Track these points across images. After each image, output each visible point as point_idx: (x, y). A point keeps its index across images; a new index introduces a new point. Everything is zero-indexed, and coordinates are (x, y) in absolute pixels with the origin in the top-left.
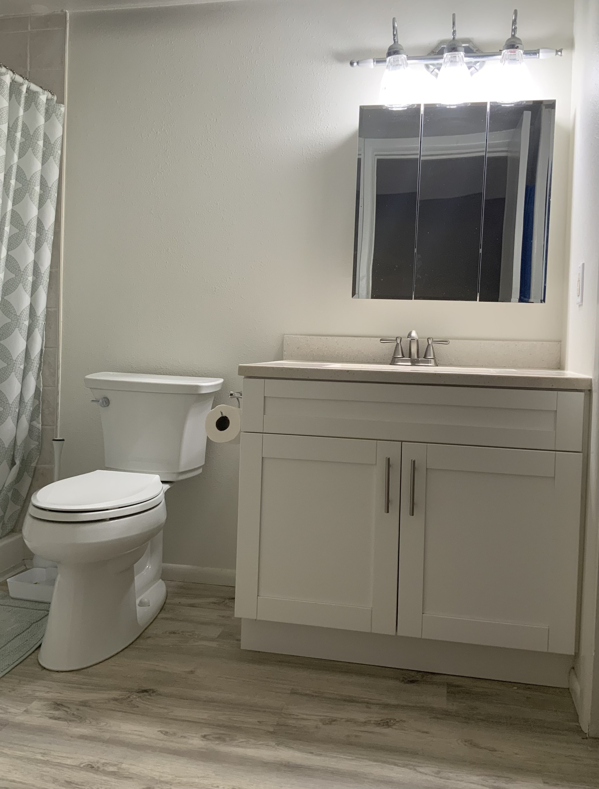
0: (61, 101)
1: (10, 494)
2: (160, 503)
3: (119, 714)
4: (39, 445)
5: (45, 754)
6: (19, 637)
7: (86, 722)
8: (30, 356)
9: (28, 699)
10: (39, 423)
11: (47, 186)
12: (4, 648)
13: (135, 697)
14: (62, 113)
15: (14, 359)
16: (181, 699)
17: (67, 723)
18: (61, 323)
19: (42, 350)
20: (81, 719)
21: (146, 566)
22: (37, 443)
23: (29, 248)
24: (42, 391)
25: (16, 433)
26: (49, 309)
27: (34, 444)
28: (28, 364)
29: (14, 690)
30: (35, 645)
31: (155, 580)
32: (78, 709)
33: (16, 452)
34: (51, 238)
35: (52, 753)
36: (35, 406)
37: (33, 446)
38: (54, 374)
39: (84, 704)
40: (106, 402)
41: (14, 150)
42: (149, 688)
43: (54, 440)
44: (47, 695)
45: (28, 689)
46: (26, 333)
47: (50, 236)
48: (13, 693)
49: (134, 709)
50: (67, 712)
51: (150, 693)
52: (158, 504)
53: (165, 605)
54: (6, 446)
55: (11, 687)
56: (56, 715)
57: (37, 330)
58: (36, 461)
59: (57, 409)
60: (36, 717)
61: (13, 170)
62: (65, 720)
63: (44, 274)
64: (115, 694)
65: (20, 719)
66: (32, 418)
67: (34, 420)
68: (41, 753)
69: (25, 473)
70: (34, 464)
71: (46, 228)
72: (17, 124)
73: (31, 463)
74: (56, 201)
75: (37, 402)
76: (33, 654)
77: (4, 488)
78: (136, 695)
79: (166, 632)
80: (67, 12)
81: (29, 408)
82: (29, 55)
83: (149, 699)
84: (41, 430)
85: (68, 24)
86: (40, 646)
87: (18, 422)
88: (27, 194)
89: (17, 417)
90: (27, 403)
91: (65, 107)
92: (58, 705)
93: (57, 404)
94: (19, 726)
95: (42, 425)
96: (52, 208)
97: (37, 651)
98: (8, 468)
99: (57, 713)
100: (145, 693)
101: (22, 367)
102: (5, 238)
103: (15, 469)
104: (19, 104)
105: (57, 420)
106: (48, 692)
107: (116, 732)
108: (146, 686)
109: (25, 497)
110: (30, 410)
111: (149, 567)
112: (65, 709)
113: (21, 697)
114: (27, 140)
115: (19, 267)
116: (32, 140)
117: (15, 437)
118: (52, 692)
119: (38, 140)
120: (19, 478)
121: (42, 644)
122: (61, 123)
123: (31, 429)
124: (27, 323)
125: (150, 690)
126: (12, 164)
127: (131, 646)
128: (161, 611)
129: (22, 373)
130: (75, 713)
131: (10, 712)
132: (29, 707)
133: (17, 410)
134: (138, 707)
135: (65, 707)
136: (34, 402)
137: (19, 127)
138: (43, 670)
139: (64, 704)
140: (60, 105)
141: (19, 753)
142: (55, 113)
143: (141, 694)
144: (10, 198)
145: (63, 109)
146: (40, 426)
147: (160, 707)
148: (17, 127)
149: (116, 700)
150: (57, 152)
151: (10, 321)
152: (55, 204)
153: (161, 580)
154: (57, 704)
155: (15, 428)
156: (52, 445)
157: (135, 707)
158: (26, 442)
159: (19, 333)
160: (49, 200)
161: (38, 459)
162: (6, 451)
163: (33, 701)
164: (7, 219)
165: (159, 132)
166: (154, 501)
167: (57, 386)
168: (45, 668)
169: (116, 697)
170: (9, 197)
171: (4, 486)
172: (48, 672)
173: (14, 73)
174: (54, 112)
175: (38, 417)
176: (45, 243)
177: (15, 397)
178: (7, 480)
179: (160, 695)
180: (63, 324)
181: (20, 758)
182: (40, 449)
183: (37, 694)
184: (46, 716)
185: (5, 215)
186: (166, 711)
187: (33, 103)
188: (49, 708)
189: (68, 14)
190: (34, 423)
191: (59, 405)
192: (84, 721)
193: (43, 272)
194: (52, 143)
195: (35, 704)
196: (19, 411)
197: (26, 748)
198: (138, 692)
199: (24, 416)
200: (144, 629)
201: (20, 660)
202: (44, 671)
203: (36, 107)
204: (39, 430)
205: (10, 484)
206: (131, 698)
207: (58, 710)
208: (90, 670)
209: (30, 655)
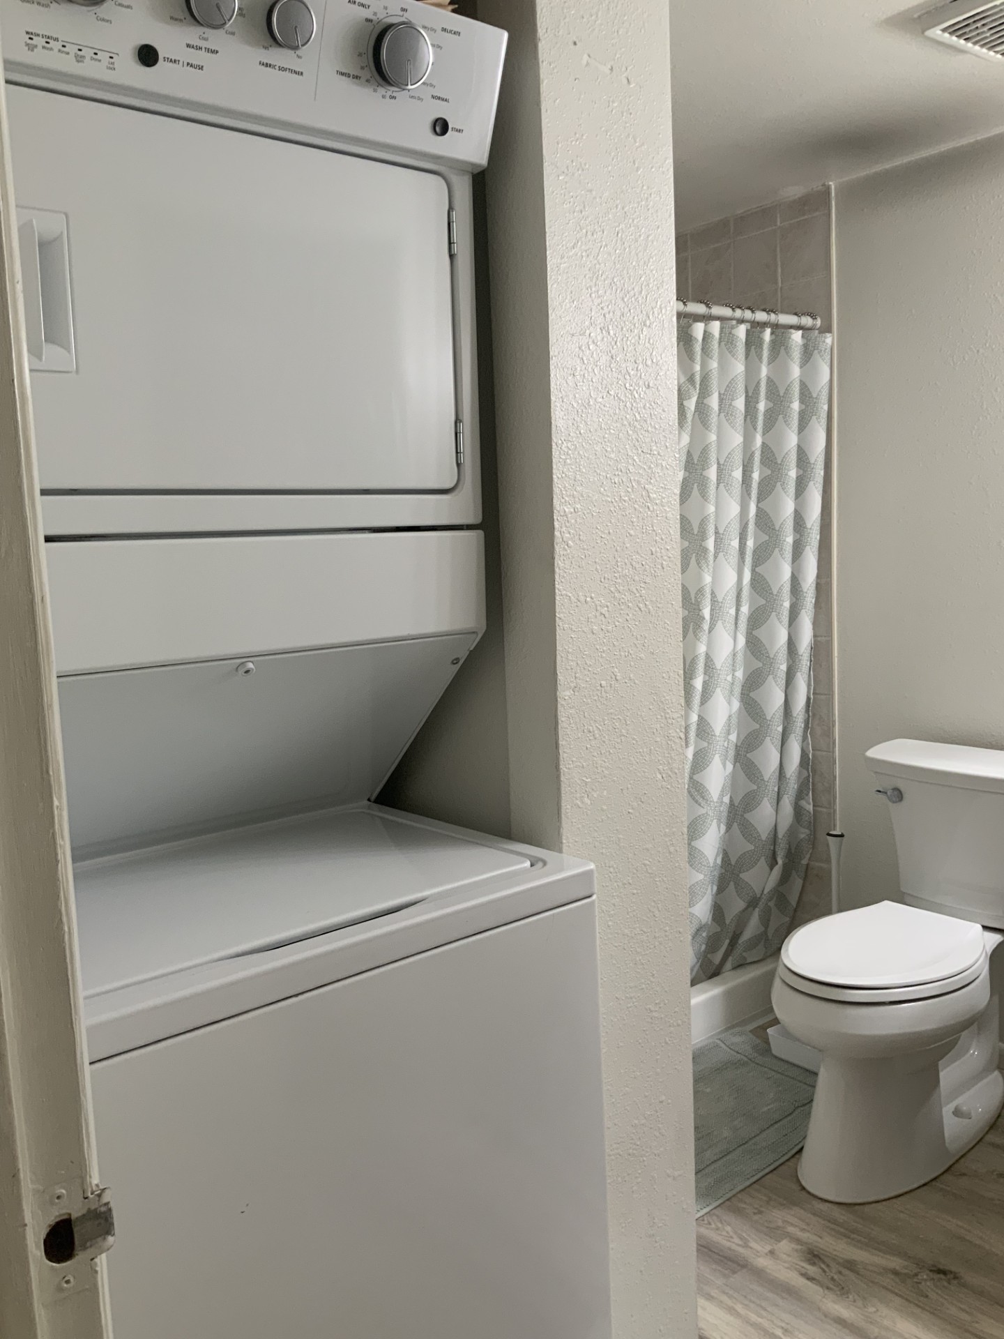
0: (827, 329)
1: (771, 904)
2: (978, 977)
3: (898, 1300)
4: (811, 834)
5: (786, 1330)
6: (776, 1126)
7: (848, 1298)
8: (791, 712)
9: (774, 1233)
10: (809, 804)
11: (809, 463)
12: (755, 1140)
13: (925, 1277)
14: (828, 346)
15: (768, 718)
16: (997, 1303)
17: (822, 1290)
18: (836, 659)
19: (808, 699)
20: (841, 1290)
21: (968, 1051)
22: (807, 831)
23: (783, 562)
24: (811, 757)
25: (776, 820)
26: (819, 639)
27: (803, 833)
28: (788, 723)
29: (760, 1212)
30: (796, 1145)
31: (986, 1071)
32: (840, 1273)
33: (777, 847)
34: (816, 538)
35: (797, 1333)
36: (801, 781)
37: (802, 836)
38: (829, 733)
39: (850, 1265)
40: (898, 795)
41: (755, 429)
42: (953, 1269)
43: (829, 835)
44: (800, 1234)
45: (779, 1216)
46: (784, 682)
47: (814, 537)
48: (756, 1217)
49: (922, 1299)
50: (824, 1271)
51: (948, 1276)
52: (971, 980)
53: (999, 1120)
54: (764, 837)
55: (756, 1206)
56: (809, 1272)
57: (799, 674)
58: (808, 856)
59: (834, 784)
60: (783, 1266)
61: (756, 459)
62: (821, 1285)
63: (806, 593)
64: (896, 1263)
65: (762, 1262)
66: (800, 795)
67: (802, 799)
68: (783, 1328)
69: (794, 873)
70: (804, 862)
71: (809, 526)
72: (759, 390)
73: (801, 859)
74: (822, 482)
75: (805, 773)
76: (792, 1160)
77: (763, 896)
78: (927, 1275)
79: (994, 1171)
80: (831, 185)
81: (792, 786)
82: (779, 263)
83: (944, 1286)
84: (812, 813)
85: (833, 203)
86: (802, 1149)
87: (777, 807)
88: (779, 484)
89: (776, 798)
90: (789, 779)
91: (833, 336)
92: (815, 1256)
93: (835, 777)
94: (759, 1274)
95: (814, 806)
96: (817, 493)
97: (797, 1156)
98: (767, 869)
99: (812, 1270)
100: (942, 1276)
101: (780, 729)
102: (747, 556)
103: (777, 870)
104: (760, 358)
105: (835, 801)
106: (804, 1229)
107: (887, 1329)
108: (945, 1263)
109: (795, 906)
110: (794, 788)
111: (974, 1053)
112: (823, 1266)
113: (767, 1227)
114: (776, 404)
115: (771, 589)
116: (783, 403)
117: (776, 826)
118: (808, 1231)
119: (791, 402)
120: (785, 878)
121: (804, 1149)
122: (826, 363)
123: (798, 811)
124: (784, 667)
125: (951, 1272)
126: (753, 449)
127: (934, 1183)
128: (989, 1130)
129: (780, 737)
130: (836, 1277)
131: (751, 1248)
132: (776, 1247)
133: (776, 789)
134: (927, 1296)
135: (824, 1262)
136: (800, 773)
137: (762, 394)
138: (802, 1190)
139: (822, 1257)
140: (824, 335)
141: (754, 1318)
142: (818, 349)
143: (936, 1276)
144: (752, 499)
145: (829, 339)
146: (810, 808)
147: (961, 1308)
148: (758, 394)
149: (895, 1273)
150: (822, 408)
151: (761, 665)
152: (820, 487)
153: (996, 1073)
154: (813, 1253)
155: (775, 813)
156: (827, 840)
157: (922, 1296)
158: (792, 832)
159: (774, 683)
160: (811, 483)
161: (811, 854)
162: (764, 845)
163: (783, 1239)
164: (749, 530)
165: (981, 351)
166: (962, 978)
167: (833, 752)
168: (803, 1188)
169: (897, 1268)
170: (750, 498)
171: (763, 891)
172: (808, 1196)
173: (753, 312)
174: (816, 347)
175: (807, 795)
176: (808, 548)
177: (772, 771)
178: (768, 884)
179: (964, 1285)
180: (838, 660)
181: (754, 1325)
182: (813, 840)
183: (790, 1229)
184: (796, 1269)
185: (747, 524)
186: (967, 1318)
187: (783, 348)
188: (803, 1259)
189: (833, 187)
190: (803, 803)
191: (837, 779)
192: (846, 1296)
193: (805, 590)
194: (814, 396)
195: (785, 1246)
196: (779, 789)
197: (764, 1313)
198: (931, 1271)
199: (786, 796)
200: (957, 1157)
201: (772, 1167)
202: (804, 1193)
203: (787, 353)
204: (810, 813)
205: (771, 891)
206: (919, 1277)
207: (814, 1264)
208: (867, 1209)
209: (788, 1160)
